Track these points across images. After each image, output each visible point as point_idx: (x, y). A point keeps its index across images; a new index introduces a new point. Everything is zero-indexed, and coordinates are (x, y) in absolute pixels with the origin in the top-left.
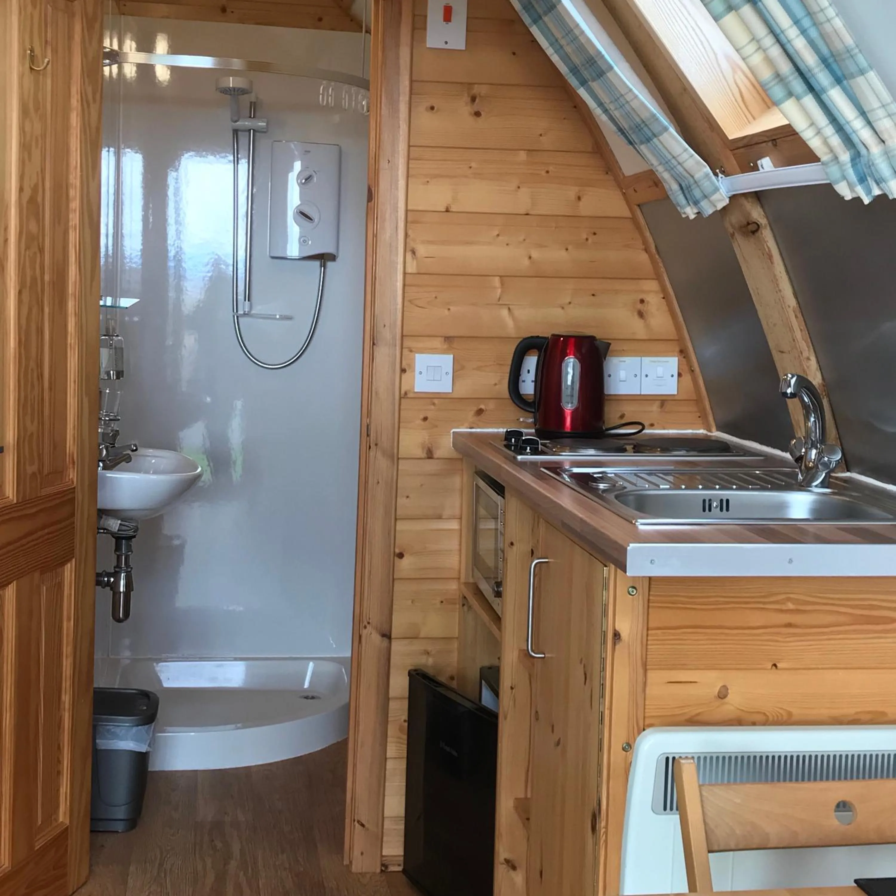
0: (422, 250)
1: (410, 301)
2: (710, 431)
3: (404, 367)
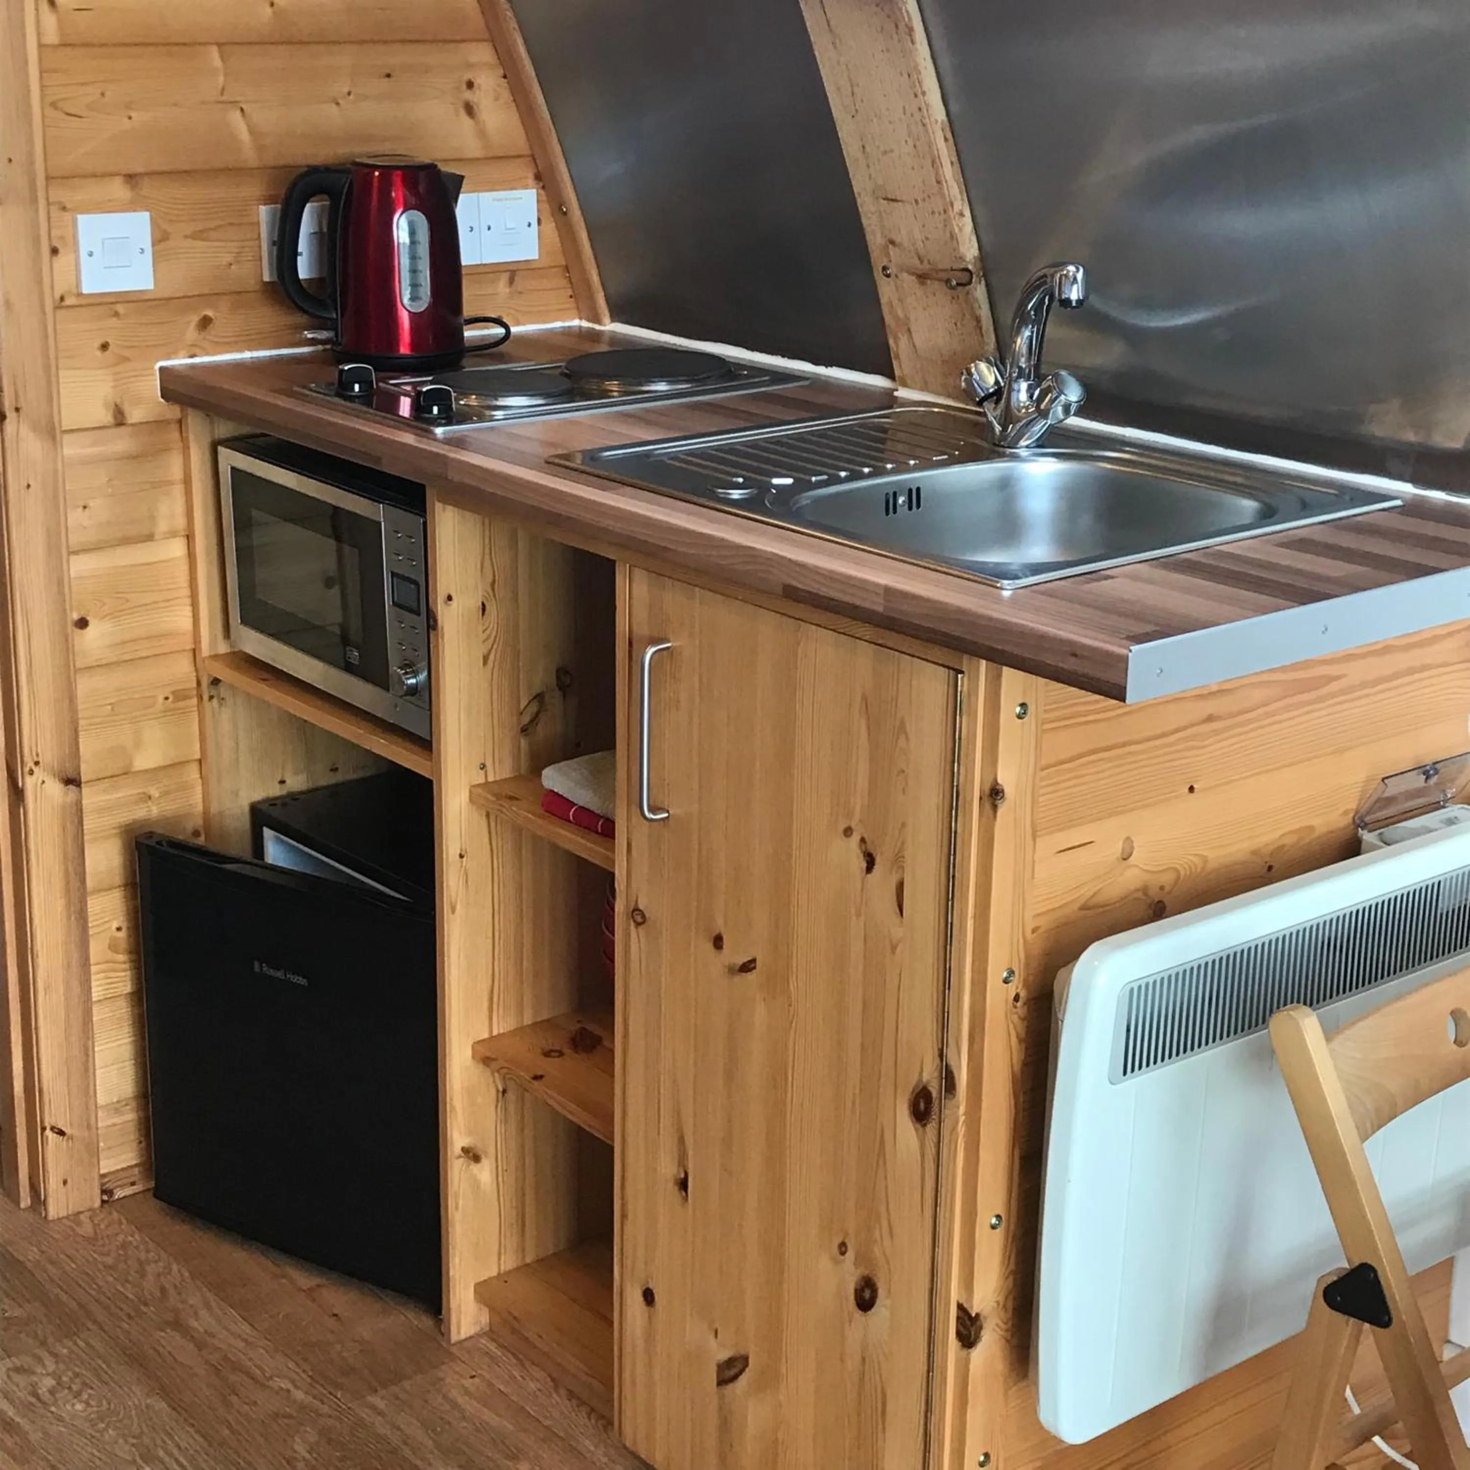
1: (54, 105)
2: (597, 320)
3: (55, 243)
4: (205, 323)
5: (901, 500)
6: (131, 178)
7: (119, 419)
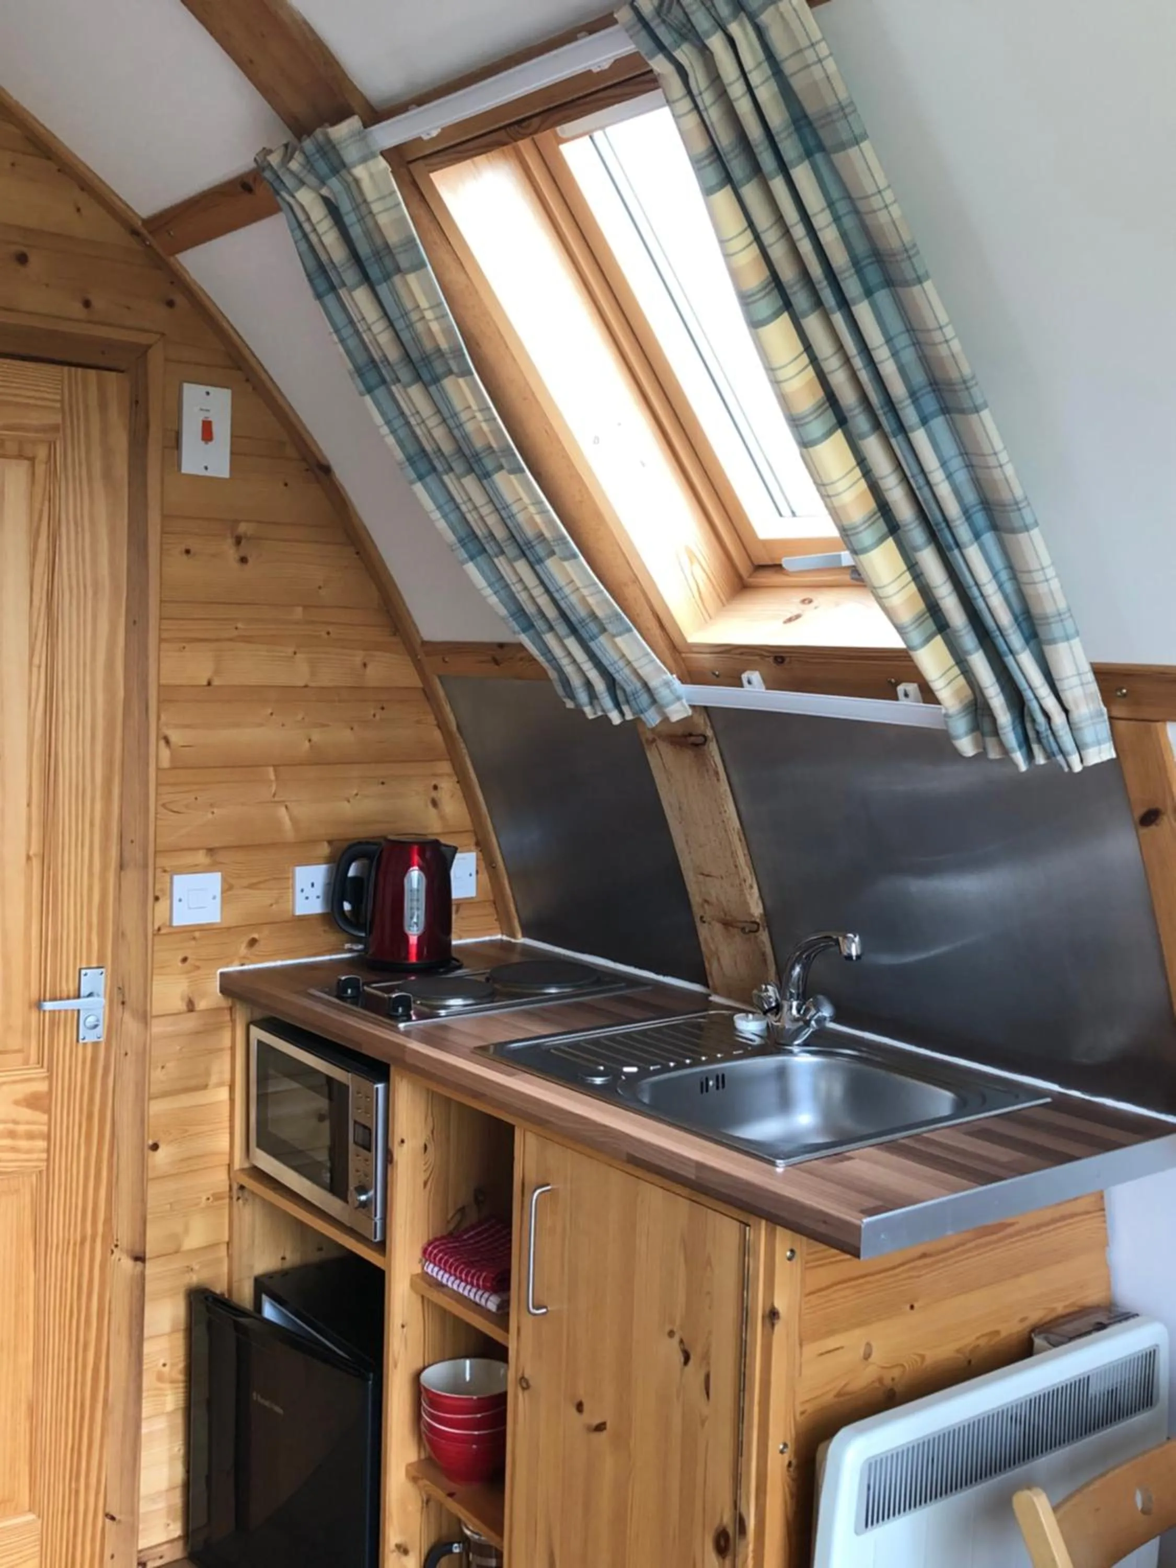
0: (176, 737)
1: (164, 805)
2: (513, 936)
3: (157, 894)
4: (253, 942)
5: (711, 1083)
6: (211, 851)
7: (191, 1006)
